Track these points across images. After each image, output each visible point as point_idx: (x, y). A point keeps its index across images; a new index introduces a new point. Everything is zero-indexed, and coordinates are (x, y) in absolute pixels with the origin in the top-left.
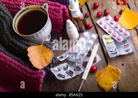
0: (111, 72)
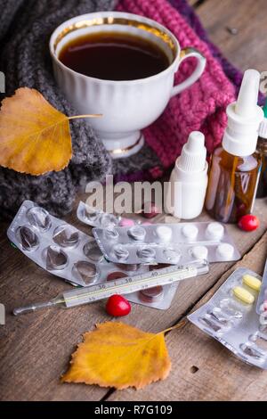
0: (144, 353)
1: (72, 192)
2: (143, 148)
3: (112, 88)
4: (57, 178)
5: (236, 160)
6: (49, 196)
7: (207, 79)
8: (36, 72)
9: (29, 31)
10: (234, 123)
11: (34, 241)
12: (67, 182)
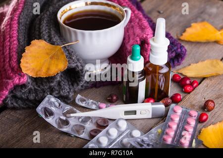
1: (72, 90)
4: (64, 83)
5: (158, 68)
6: (59, 92)
8: (50, 29)
9: (47, 11)
11: (51, 114)
12: (69, 85)
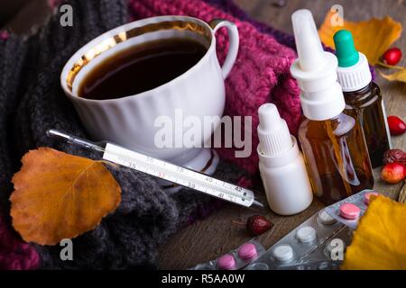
1: (151, 246)
2: (219, 165)
3: (150, 101)
4: (127, 236)
5: (328, 124)
6: (124, 260)
7: (261, 54)
9: (35, 86)
10: (305, 82)
12: (141, 236)
